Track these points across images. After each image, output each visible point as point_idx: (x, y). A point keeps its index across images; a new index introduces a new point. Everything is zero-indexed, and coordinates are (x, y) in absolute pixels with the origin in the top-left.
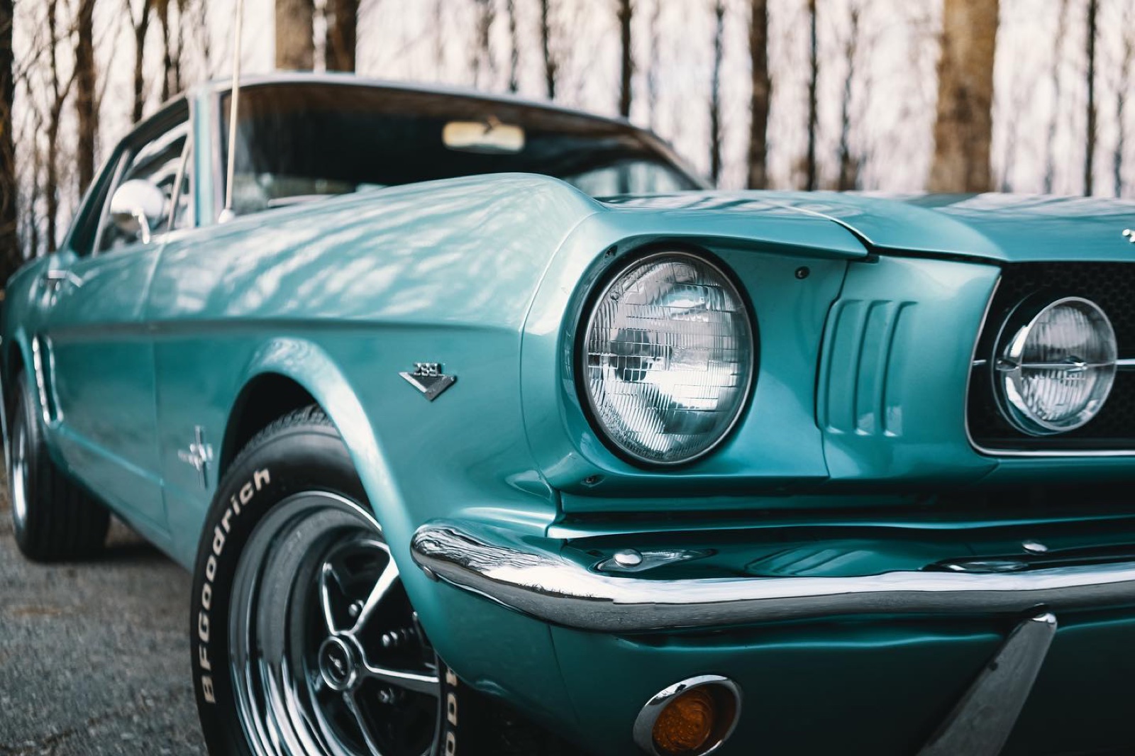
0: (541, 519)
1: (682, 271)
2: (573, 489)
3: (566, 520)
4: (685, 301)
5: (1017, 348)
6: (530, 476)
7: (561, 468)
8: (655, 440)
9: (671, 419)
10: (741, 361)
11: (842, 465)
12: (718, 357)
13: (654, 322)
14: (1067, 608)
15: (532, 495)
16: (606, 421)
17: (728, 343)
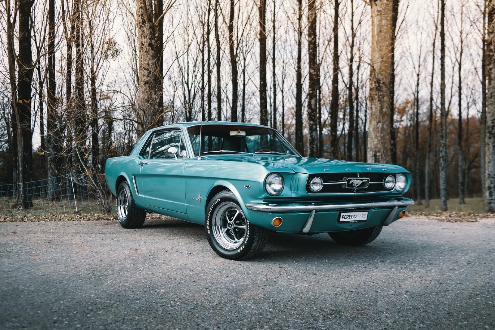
0: (261, 201)
1: (276, 175)
2: (264, 198)
3: (264, 201)
4: (277, 178)
5: (311, 182)
6: (260, 197)
7: (264, 196)
8: (274, 193)
9: (275, 191)
10: (282, 184)
11: (294, 195)
12: (280, 184)
13: (273, 180)
14: (317, 211)
15: (260, 199)
16: (268, 191)
17: (281, 183)
